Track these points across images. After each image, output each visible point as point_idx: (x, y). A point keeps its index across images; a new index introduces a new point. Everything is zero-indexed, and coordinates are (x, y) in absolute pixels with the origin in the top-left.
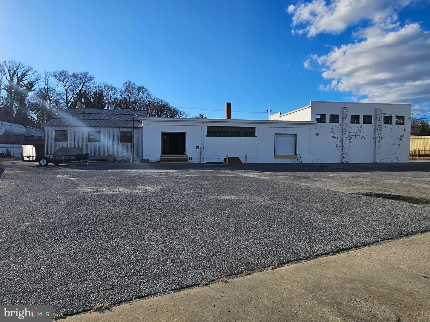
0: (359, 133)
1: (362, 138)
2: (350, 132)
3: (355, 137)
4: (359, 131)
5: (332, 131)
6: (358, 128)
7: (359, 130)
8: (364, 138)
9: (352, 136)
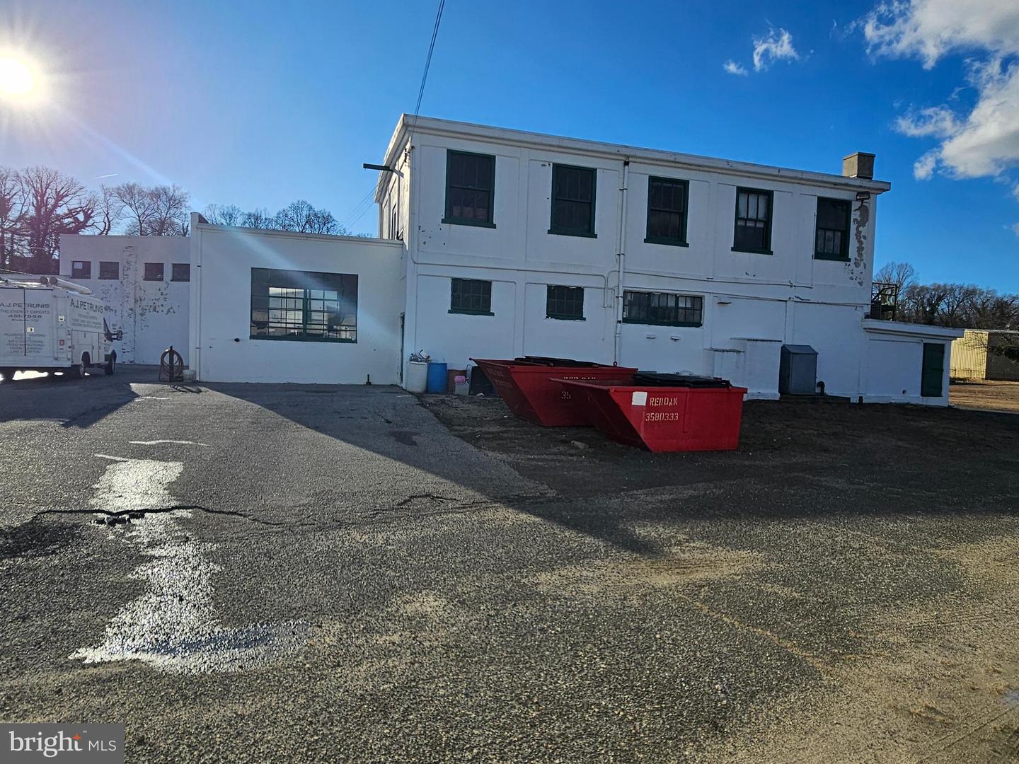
0: (161, 302)
1: (168, 311)
2: (143, 298)
3: (155, 310)
4: (163, 297)
5: (105, 296)
6: (159, 290)
7: (162, 294)
8: (174, 312)
9: (147, 308)
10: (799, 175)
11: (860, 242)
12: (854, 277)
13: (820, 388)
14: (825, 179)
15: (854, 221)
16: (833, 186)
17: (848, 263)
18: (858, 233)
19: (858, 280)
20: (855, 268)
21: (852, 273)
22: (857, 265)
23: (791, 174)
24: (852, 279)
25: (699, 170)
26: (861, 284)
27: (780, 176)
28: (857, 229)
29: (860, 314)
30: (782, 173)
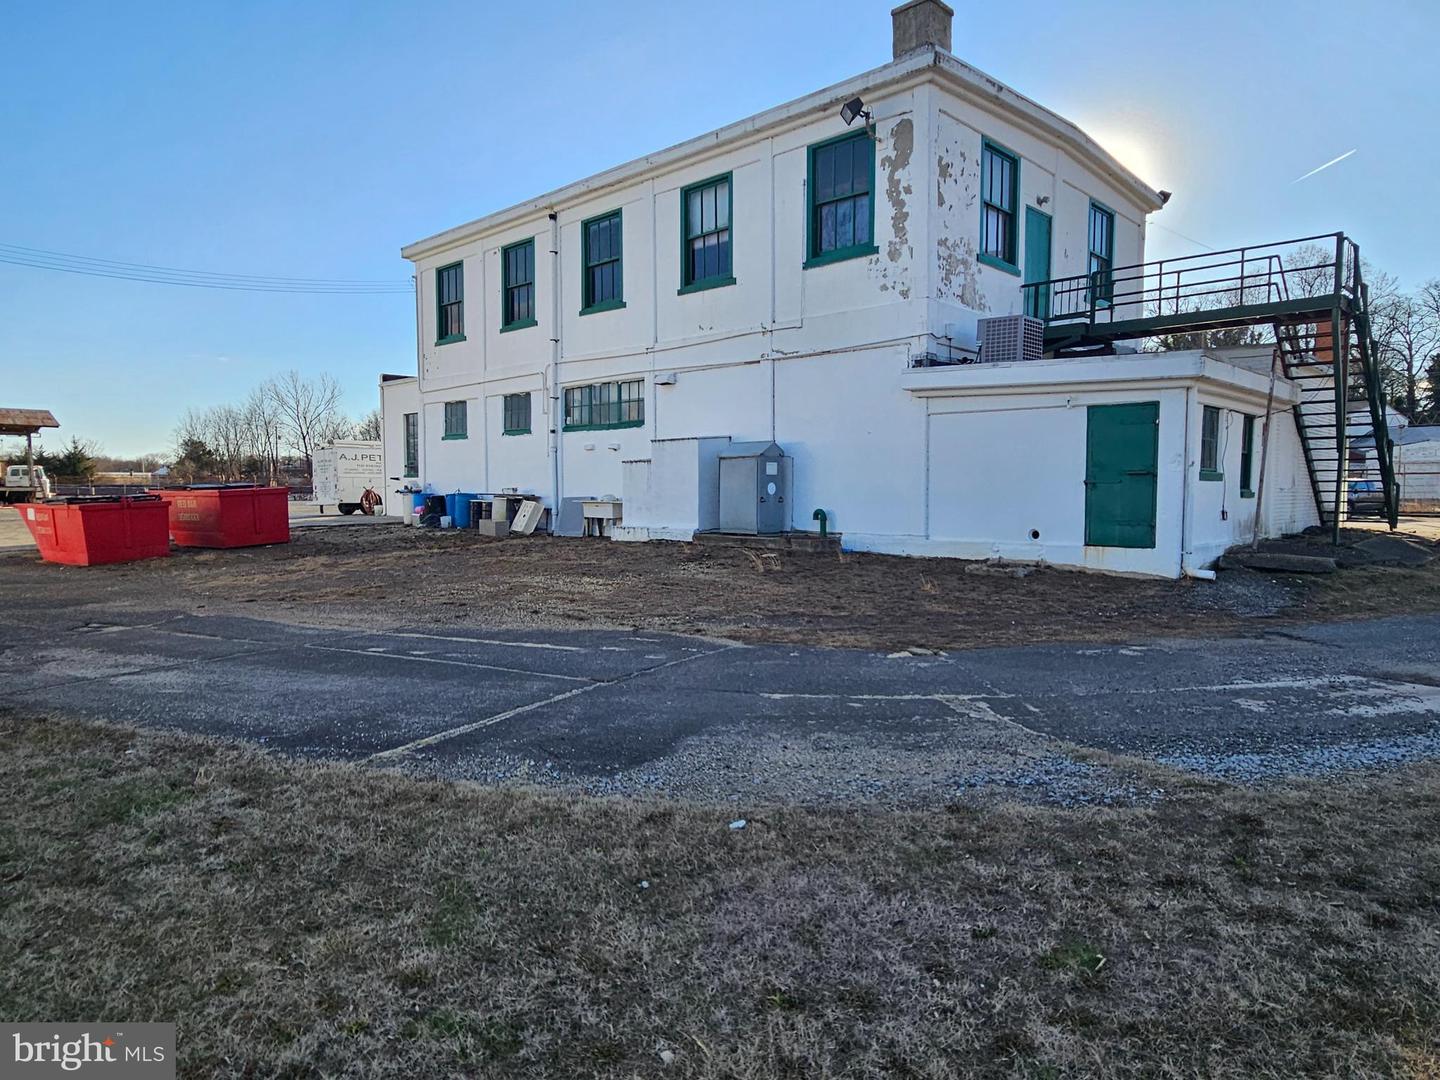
10: (749, 127)
11: (899, 204)
12: (889, 285)
13: (818, 523)
14: (794, 111)
15: (883, 165)
16: (821, 114)
17: (874, 257)
18: (894, 183)
19: (899, 287)
20: (890, 265)
21: (884, 276)
22: (894, 255)
23: (738, 131)
24: (884, 288)
25: (625, 188)
26: (905, 294)
27: (723, 142)
28: (891, 178)
29: (903, 357)
30: (723, 137)
